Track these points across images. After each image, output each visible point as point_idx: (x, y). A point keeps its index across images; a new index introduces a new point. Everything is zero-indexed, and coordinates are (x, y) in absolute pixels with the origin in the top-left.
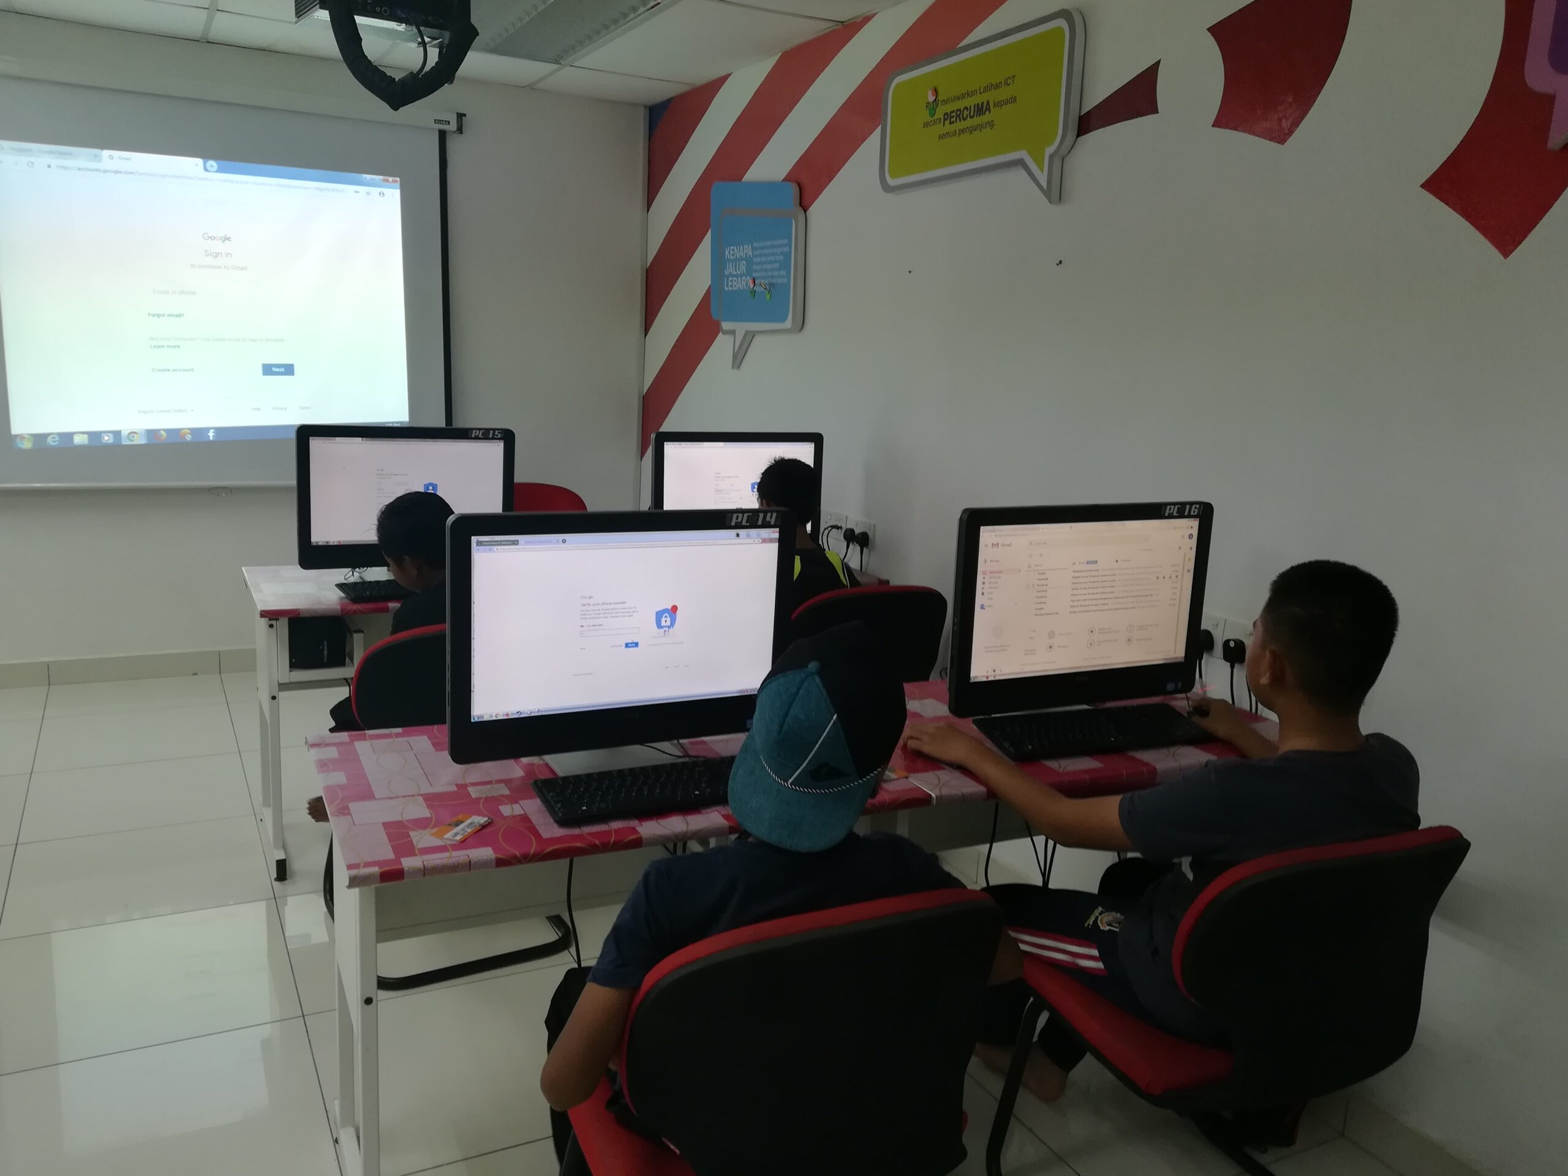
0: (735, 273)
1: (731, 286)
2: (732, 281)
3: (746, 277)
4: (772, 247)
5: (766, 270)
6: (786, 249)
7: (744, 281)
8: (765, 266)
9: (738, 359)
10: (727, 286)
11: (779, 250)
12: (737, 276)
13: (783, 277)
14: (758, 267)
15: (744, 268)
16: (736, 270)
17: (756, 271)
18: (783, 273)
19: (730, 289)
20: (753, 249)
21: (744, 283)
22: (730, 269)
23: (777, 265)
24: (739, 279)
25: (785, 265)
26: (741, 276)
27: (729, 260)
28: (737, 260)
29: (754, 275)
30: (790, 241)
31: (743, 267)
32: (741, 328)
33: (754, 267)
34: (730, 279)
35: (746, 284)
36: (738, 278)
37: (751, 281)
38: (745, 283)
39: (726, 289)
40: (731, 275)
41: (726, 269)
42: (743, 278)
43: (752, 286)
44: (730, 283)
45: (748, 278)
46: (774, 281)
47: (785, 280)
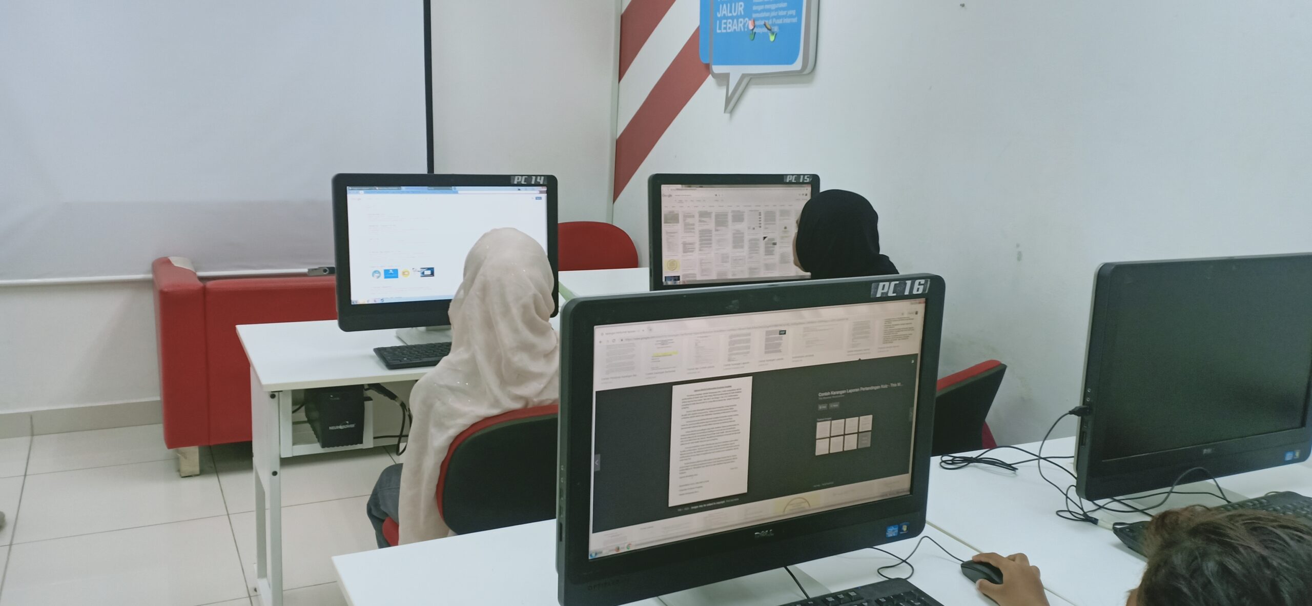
0: (730, 15)
1: (725, 28)
2: (725, 23)
3: (744, 19)
5: (769, 10)
7: (741, 22)
8: (768, 6)
9: (732, 104)
10: (720, 29)
12: (732, 18)
13: (791, 16)
14: (760, 8)
15: (741, 9)
16: (731, 12)
17: (757, 12)
18: (793, 12)
19: (725, 31)
21: (741, 25)
22: (724, 11)
23: (784, 5)
24: (735, 21)
26: (738, 17)
27: (723, 3)
29: (754, 16)
32: (736, 71)
33: (755, 8)
34: (725, 21)
35: (744, 26)
36: (733, 21)
37: (750, 23)
40: (725, 17)
41: (719, 12)
42: (741, 20)
43: (751, 27)
44: (723, 26)
45: (747, 19)
46: (779, 22)
47: (795, 20)
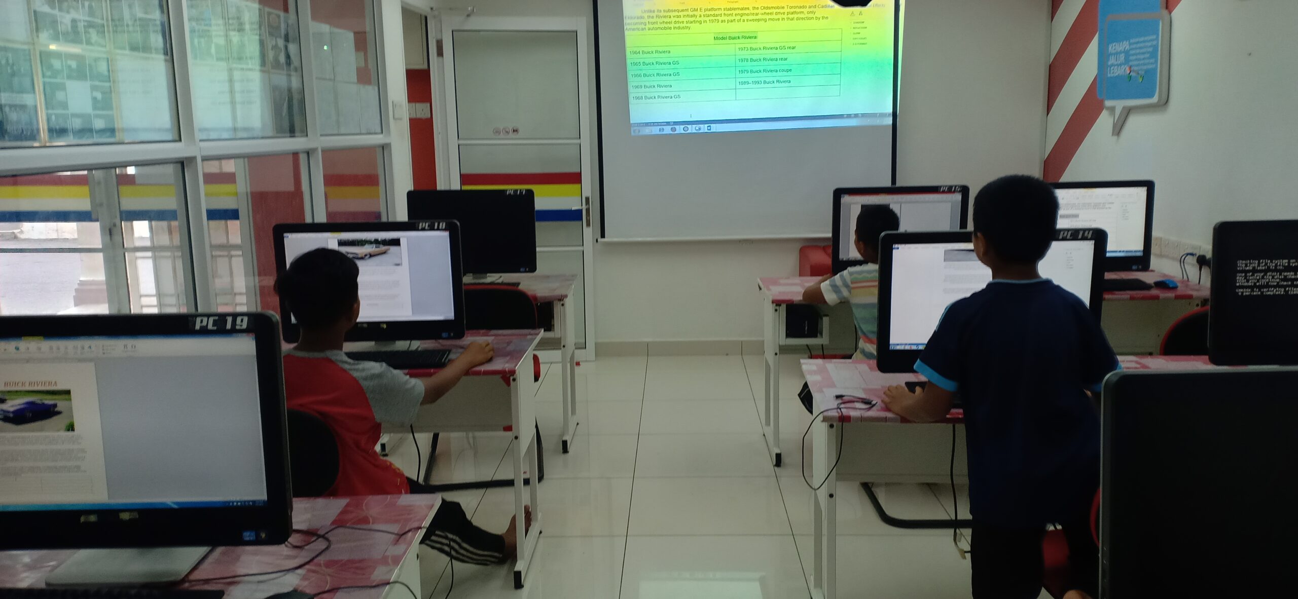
0: (1116, 63)
1: (1113, 73)
3: (1124, 66)
4: (1144, 42)
5: (1139, 60)
6: (1154, 43)
7: (1123, 68)
8: (1138, 57)
9: (1118, 129)
10: (1110, 73)
11: (1149, 44)
12: (1118, 65)
13: (1152, 64)
14: (1134, 57)
15: (1123, 59)
16: (1117, 60)
17: (1131, 61)
18: (1152, 61)
19: (1112, 75)
20: (1130, 44)
22: (1112, 61)
23: (1147, 55)
25: (1153, 54)
26: (1120, 65)
27: (1111, 54)
28: (1117, 53)
29: (1131, 63)
30: (1158, 35)
31: (1122, 57)
32: (1119, 105)
33: (1131, 58)
34: (1113, 68)
36: (1117, 68)
37: (1127, 69)
38: (1123, 71)
39: (1109, 75)
40: (1112, 65)
41: (1109, 61)
42: (1122, 66)
43: (1128, 72)
44: (1112, 71)
45: (1126, 66)
46: (1145, 67)
47: (1154, 66)
